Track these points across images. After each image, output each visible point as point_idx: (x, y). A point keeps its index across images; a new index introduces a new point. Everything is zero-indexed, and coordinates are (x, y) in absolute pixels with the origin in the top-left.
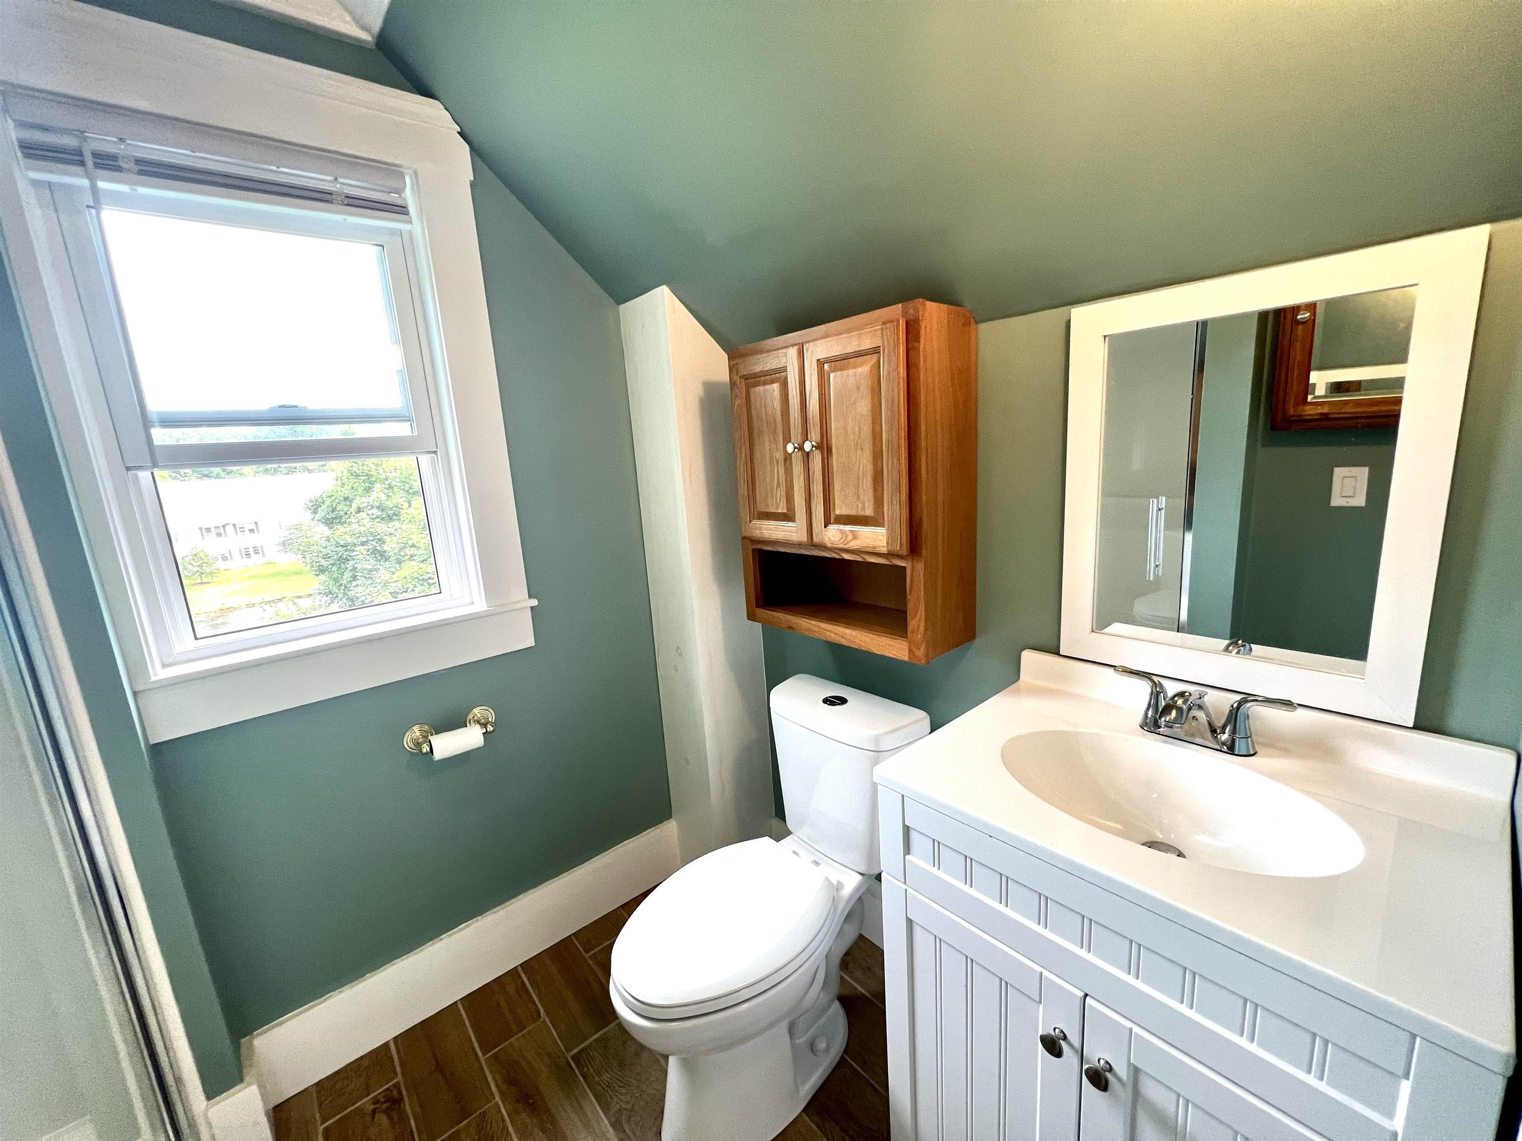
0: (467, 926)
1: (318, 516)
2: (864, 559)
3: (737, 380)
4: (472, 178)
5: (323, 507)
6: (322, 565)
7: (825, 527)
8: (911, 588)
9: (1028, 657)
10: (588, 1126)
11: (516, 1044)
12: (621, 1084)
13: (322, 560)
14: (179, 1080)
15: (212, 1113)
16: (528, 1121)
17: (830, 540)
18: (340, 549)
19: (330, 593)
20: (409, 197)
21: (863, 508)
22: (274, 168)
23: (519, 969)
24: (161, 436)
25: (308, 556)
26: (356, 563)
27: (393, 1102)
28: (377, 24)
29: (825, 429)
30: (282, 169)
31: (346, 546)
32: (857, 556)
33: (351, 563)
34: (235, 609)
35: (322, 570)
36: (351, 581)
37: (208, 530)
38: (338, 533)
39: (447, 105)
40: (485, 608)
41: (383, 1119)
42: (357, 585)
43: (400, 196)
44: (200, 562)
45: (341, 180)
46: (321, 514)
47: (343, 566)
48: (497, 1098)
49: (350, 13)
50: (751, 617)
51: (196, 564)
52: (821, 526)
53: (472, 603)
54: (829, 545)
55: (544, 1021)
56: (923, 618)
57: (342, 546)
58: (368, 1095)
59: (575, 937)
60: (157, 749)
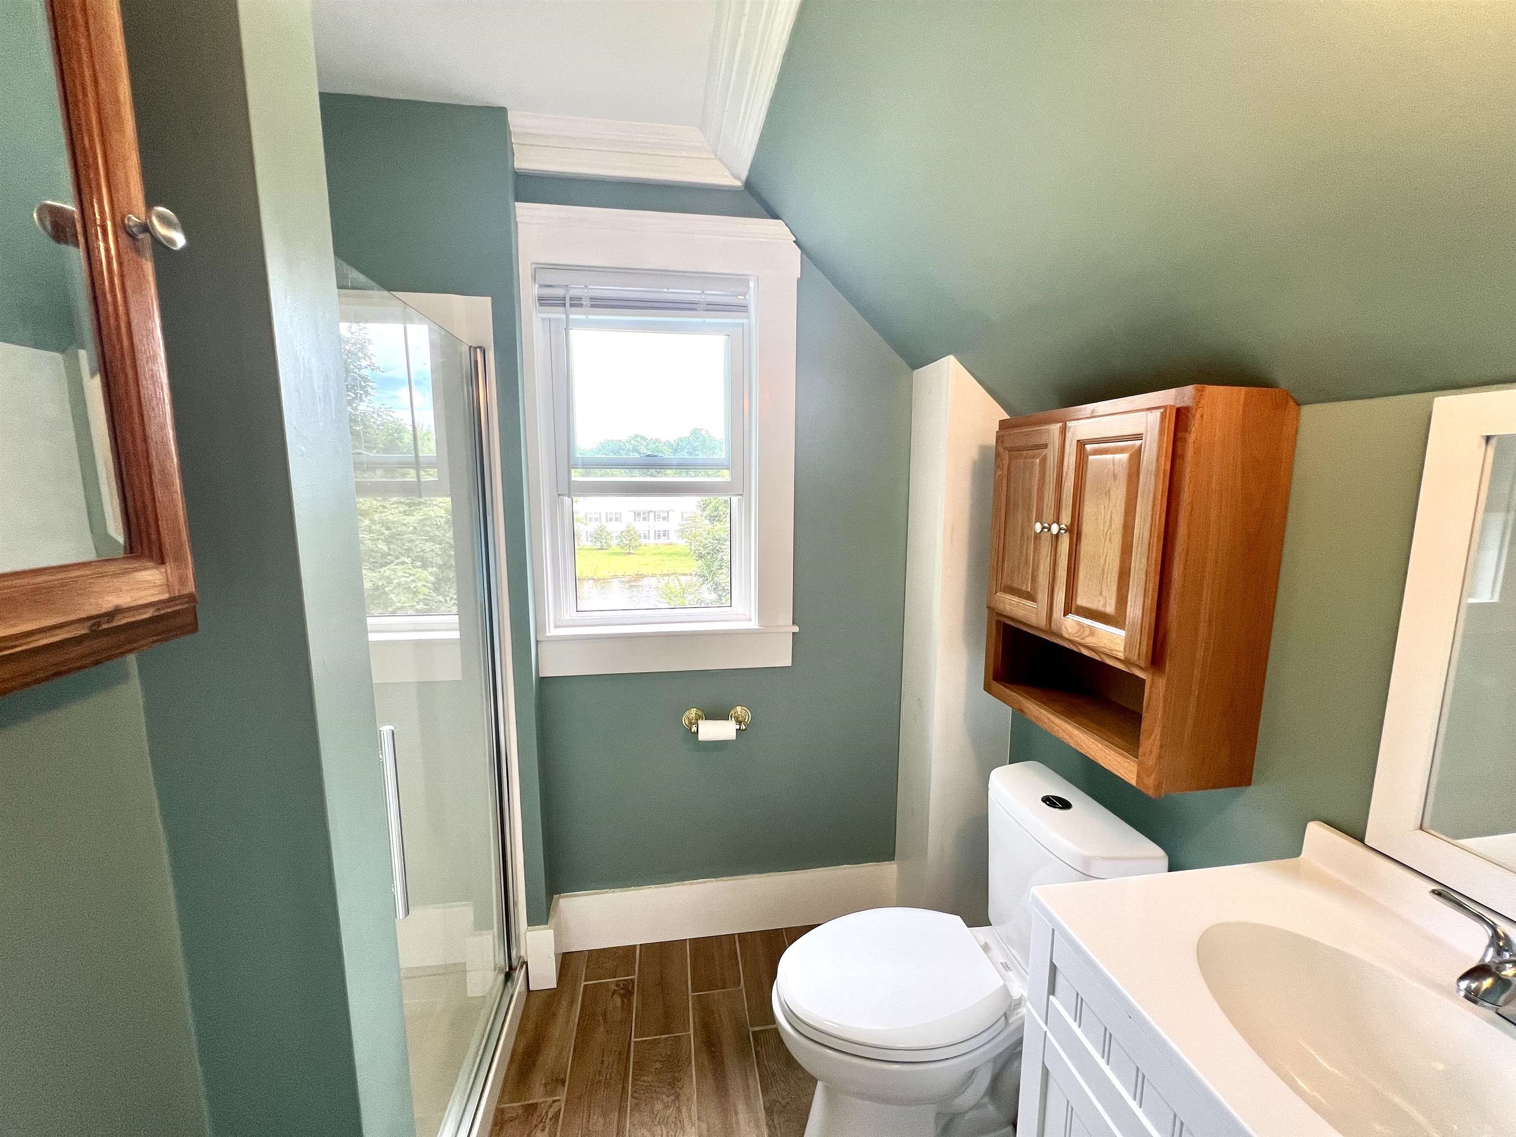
0: (704, 883)
1: (705, 514)
2: (1101, 658)
3: (1001, 450)
4: (799, 277)
5: (711, 506)
6: (701, 553)
7: (1064, 616)
8: (1148, 705)
9: (1316, 832)
10: (747, 1098)
11: (716, 997)
12: (783, 1078)
13: (702, 549)
14: (515, 904)
15: (529, 934)
16: (706, 1063)
17: (1067, 630)
18: (716, 542)
19: (704, 576)
20: (752, 299)
21: (1105, 605)
22: (666, 290)
23: (736, 937)
24: (577, 476)
25: (693, 544)
26: (724, 555)
27: (626, 991)
28: (744, 174)
29: (1077, 512)
30: (670, 290)
31: (719, 540)
32: (1096, 655)
33: (721, 554)
34: (645, 576)
35: (701, 557)
36: (719, 569)
37: (639, 514)
38: (716, 528)
39: (787, 222)
40: (757, 627)
41: (618, 1000)
42: (722, 574)
43: (745, 298)
44: (631, 537)
45: (706, 292)
46: (707, 512)
47: (715, 556)
48: (692, 1032)
49: (729, 169)
50: (988, 688)
51: (628, 539)
52: (1060, 614)
53: (750, 620)
54: (1066, 635)
55: (741, 990)
56: (1158, 743)
57: (716, 539)
58: (615, 978)
59: (786, 931)
60: (542, 681)
